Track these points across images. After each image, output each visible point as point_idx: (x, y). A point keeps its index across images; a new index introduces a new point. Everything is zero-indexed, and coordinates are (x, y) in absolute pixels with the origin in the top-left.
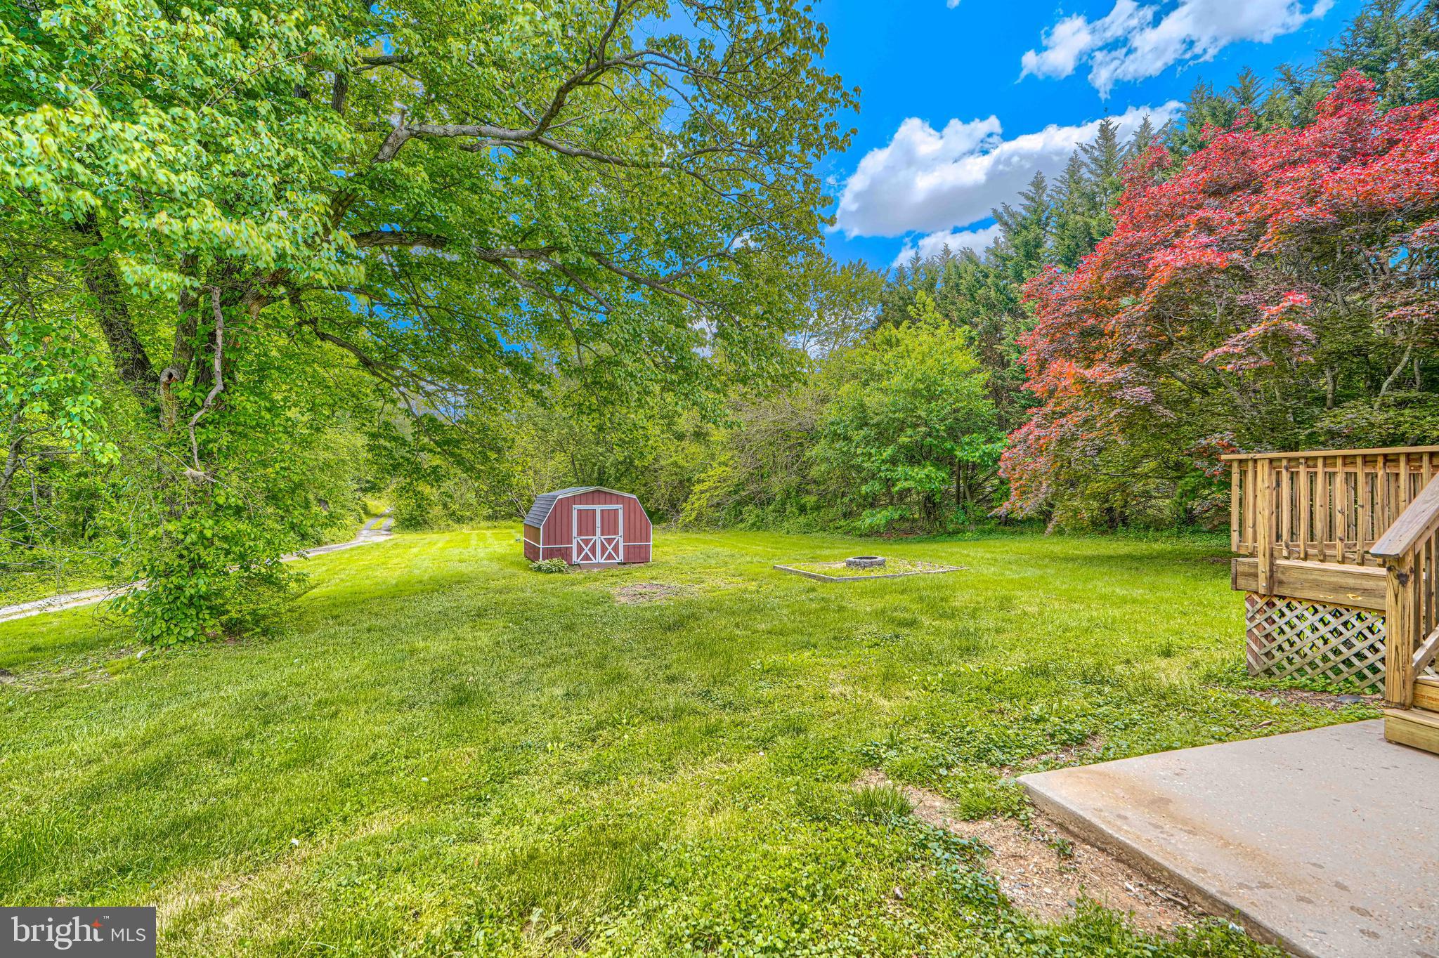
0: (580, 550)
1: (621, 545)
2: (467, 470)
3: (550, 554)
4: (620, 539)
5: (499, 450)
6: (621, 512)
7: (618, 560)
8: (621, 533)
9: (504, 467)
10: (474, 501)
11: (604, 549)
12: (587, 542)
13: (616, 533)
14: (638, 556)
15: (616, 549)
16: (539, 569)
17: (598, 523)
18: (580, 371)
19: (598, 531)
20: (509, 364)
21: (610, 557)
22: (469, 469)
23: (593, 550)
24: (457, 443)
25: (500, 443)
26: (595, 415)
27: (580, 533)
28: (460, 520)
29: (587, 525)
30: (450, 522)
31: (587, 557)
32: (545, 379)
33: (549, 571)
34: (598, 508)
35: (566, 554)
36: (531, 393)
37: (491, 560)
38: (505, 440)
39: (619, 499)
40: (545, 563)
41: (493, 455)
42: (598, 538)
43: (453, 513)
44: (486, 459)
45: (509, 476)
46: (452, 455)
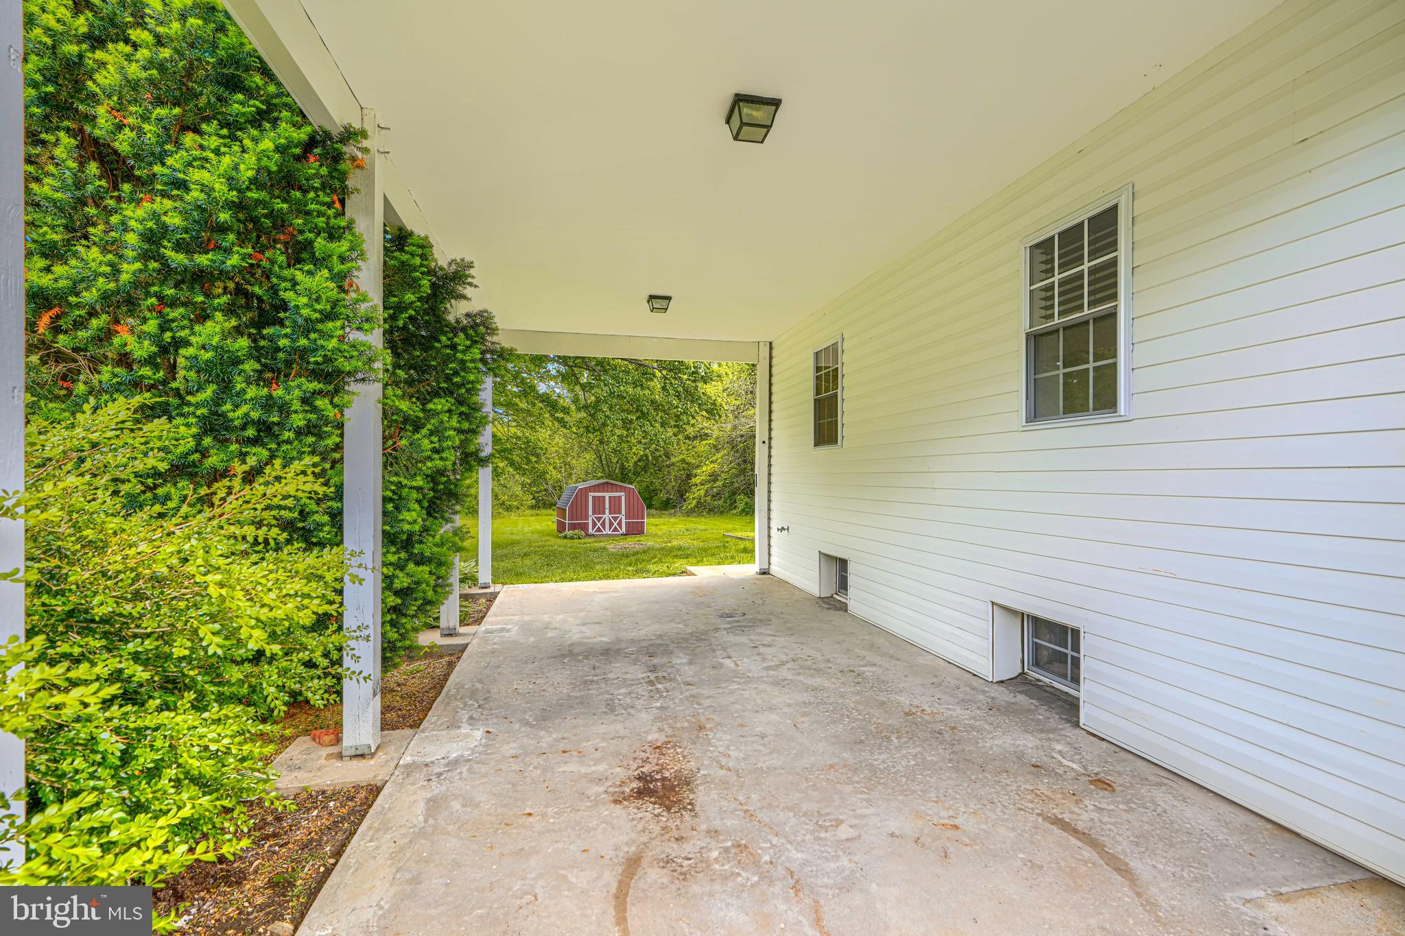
0: (594, 524)
1: (624, 521)
2: (516, 469)
3: (573, 527)
4: (623, 517)
5: (538, 456)
6: (623, 498)
7: (621, 532)
8: (623, 512)
9: (541, 467)
10: (520, 493)
11: (611, 524)
12: (599, 519)
13: (620, 512)
14: (636, 529)
15: (620, 524)
16: (565, 537)
17: (607, 506)
18: (586, 407)
19: (607, 511)
20: (543, 401)
21: (616, 530)
22: (518, 468)
23: (603, 524)
24: (510, 451)
25: (538, 451)
26: (598, 433)
27: (594, 513)
28: (509, 509)
29: (599, 506)
30: (500, 510)
31: (599, 530)
32: (566, 410)
33: (572, 538)
34: (607, 495)
35: (584, 527)
36: (557, 419)
37: (533, 533)
38: (541, 448)
39: (622, 489)
40: (568, 533)
41: (534, 459)
42: (607, 516)
43: (503, 503)
44: (529, 461)
45: (545, 473)
46: (507, 459)
